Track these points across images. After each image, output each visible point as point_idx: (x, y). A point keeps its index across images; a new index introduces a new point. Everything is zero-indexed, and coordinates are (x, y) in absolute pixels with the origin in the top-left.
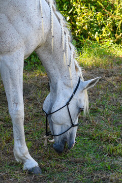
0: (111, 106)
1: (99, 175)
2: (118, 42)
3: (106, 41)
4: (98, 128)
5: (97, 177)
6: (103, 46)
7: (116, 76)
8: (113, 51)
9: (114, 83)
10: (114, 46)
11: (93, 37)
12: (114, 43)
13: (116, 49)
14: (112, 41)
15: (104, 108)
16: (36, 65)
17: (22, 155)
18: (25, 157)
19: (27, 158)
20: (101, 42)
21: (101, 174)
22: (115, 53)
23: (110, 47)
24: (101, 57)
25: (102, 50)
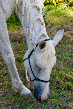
0: (68, 53)
1: (61, 104)
2: (71, 5)
3: (61, 5)
4: (58, 70)
5: (60, 106)
6: (59, 8)
7: (70, 30)
8: (67, 12)
9: (69, 36)
10: (67, 8)
11: (51, 2)
12: (68, 6)
13: (69, 11)
14: (66, 4)
15: (62, 55)
16: (9, 23)
17: (18, 87)
18: (21, 88)
19: (23, 89)
20: (58, 6)
21: (63, 104)
22: (68, 14)
23: (65, 9)
24: (58, 16)
25: (59, 11)
